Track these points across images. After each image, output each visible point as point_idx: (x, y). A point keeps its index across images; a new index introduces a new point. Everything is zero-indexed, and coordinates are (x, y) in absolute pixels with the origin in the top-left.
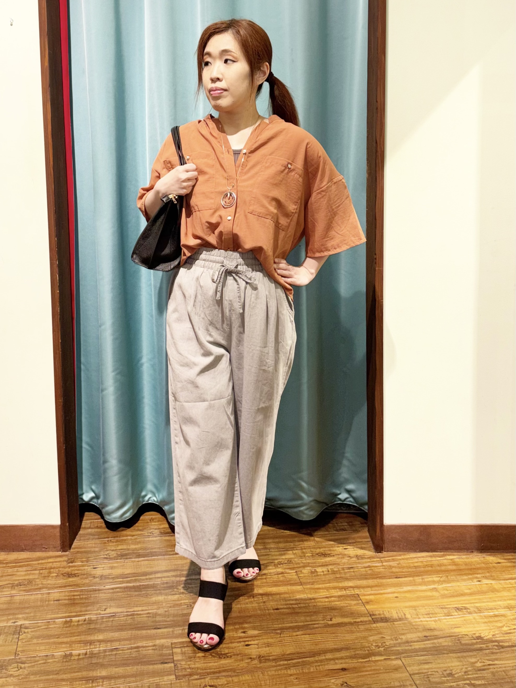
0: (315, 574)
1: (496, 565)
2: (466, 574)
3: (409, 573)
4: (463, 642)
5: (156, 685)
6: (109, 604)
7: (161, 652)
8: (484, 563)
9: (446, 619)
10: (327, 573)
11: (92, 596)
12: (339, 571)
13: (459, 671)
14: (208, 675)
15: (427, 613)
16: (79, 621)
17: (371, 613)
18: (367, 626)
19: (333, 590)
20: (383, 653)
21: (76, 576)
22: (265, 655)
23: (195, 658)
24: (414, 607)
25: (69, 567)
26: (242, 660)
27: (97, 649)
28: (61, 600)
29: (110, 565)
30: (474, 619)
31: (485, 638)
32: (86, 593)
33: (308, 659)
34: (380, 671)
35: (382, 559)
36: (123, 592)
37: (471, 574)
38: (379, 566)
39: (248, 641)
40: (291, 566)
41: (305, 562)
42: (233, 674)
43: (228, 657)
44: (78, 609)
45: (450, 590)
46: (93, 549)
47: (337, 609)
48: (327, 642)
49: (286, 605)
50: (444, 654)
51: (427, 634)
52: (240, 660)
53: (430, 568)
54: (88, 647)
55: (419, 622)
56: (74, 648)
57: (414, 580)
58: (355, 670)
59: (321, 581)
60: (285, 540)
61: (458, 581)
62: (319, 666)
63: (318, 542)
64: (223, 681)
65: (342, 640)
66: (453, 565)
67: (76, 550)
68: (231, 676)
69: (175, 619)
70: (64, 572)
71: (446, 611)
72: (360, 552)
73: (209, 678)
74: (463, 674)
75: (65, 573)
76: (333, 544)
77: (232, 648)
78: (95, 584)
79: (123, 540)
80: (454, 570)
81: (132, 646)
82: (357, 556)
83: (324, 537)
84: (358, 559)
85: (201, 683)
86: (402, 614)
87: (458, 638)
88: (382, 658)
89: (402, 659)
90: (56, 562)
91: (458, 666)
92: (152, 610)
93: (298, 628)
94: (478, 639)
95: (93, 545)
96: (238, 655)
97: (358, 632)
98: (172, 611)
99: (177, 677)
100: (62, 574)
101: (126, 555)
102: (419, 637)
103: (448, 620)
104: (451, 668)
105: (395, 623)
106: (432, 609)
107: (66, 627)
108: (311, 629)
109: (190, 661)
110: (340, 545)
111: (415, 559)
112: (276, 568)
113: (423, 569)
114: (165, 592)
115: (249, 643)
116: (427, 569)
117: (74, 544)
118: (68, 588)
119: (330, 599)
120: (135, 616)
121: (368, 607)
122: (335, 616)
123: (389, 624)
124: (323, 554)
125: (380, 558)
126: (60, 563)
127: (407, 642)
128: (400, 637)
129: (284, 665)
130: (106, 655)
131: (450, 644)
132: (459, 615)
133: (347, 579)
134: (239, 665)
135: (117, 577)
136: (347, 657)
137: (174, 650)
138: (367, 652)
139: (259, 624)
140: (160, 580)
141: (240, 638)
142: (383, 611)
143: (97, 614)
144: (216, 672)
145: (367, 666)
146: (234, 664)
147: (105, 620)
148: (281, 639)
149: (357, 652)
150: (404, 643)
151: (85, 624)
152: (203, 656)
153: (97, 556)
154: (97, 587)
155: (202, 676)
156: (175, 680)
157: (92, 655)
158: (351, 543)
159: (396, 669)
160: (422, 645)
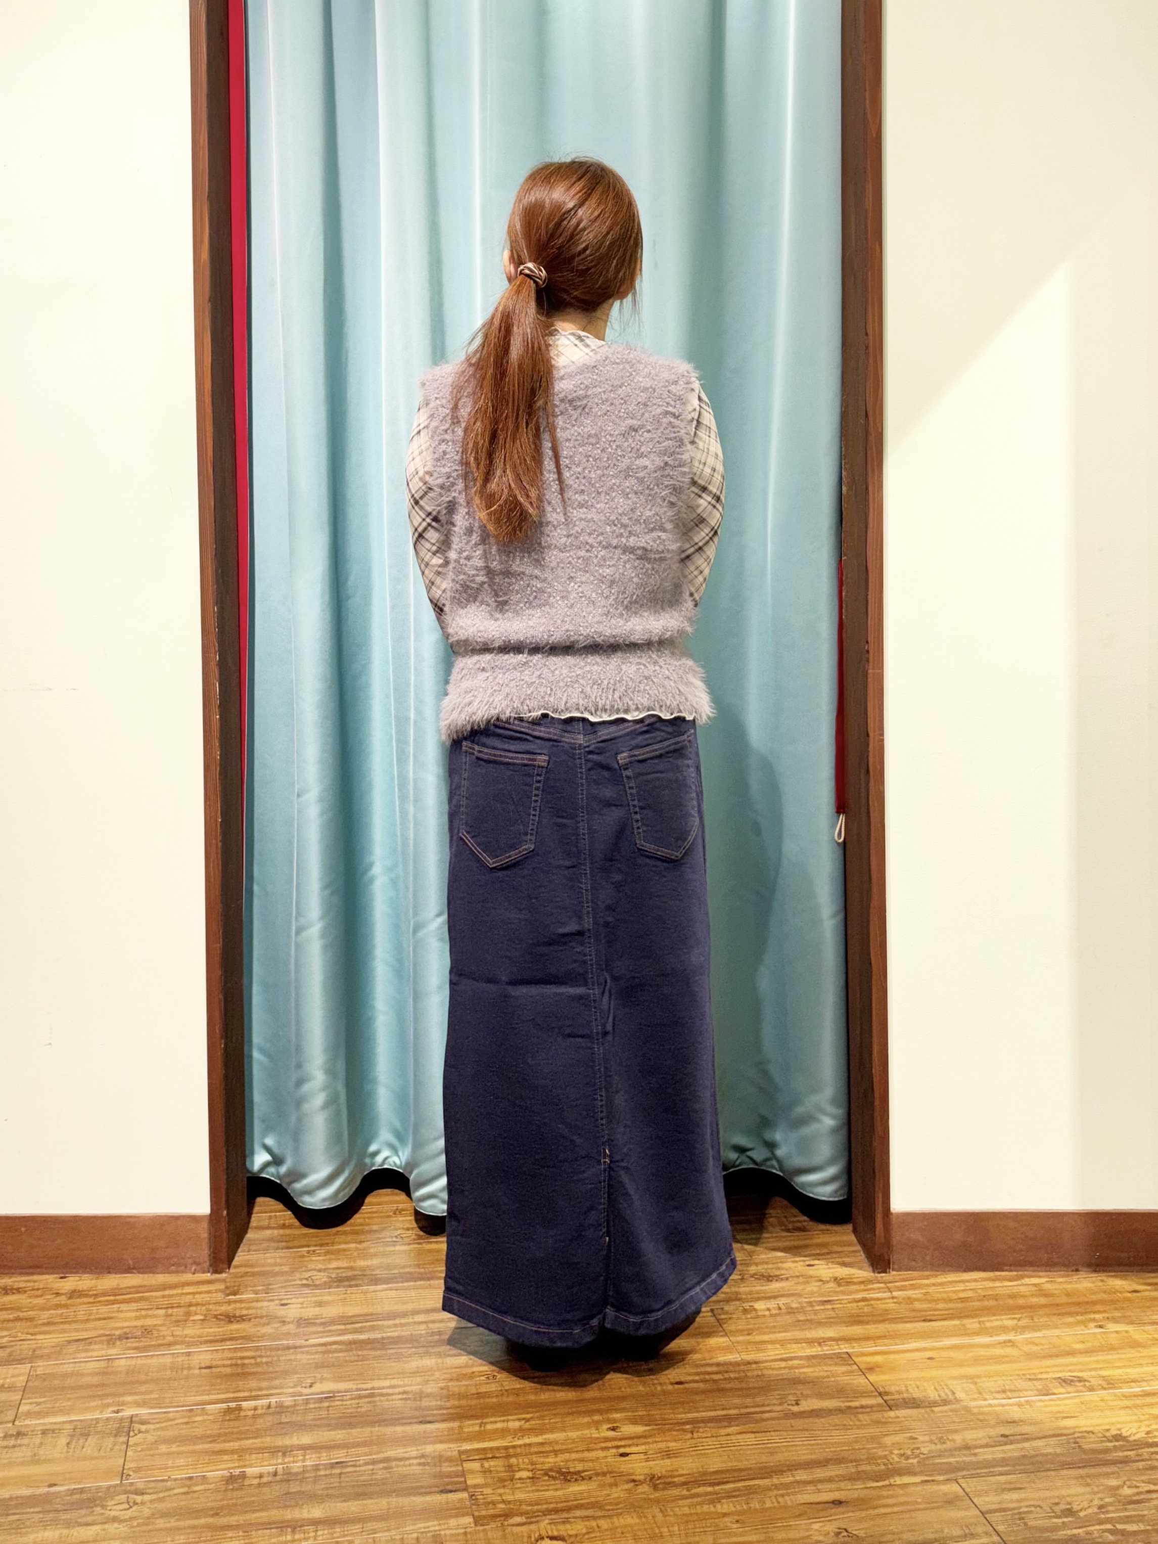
0: (753, 1314)
1: (1129, 1295)
2: (1070, 1314)
3: (951, 1312)
4: (1086, 1447)
5: (433, 1536)
6: (319, 1376)
7: (438, 1469)
8: (1105, 1292)
9: (1041, 1401)
10: (777, 1312)
11: (281, 1358)
12: (802, 1307)
13: (1086, 1506)
14: (545, 1515)
15: (998, 1389)
16: (255, 1409)
17: (881, 1390)
18: (877, 1416)
19: (794, 1346)
20: (918, 1470)
21: (244, 1320)
22: (664, 1473)
23: (512, 1480)
24: (972, 1379)
26: (616, 1485)
27: (299, 1464)
28: (216, 1367)
29: (315, 1299)
30: (1102, 1400)
31: (1132, 1438)
32: (268, 1353)
33: (756, 1482)
34: (918, 1506)
35: (889, 1285)
36: (346, 1351)
37: (1082, 1314)
38: (885, 1299)
39: (624, 1446)
42: (599, 1513)
43: (583, 1479)
44: (253, 1384)
45: (1041, 1344)
46: (277, 1269)
47: (809, 1383)
48: (794, 1448)
49: (697, 1374)
50: (1048, 1470)
51: (1007, 1431)
52: (611, 1485)
53: (993, 1303)
54: (280, 1461)
55: (986, 1406)
56: (247, 1463)
57: (964, 1325)
58: (861, 1503)
59: (767, 1327)
61: (1056, 1327)
62: (783, 1495)
63: (750, 1253)
64: (578, 1527)
65: (824, 1444)
66: (1040, 1296)
67: (242, 1270)
68: (595, 1518)
69: (463, 1402)
70: (218, 1312)
71: (1038, 1385)
72: (842, 1272)
73: (547, 1521)
74: (1096, 1510)
75: (221, 1315)
76: (782, 1257)
77: (591, 1461)
78: (288, 1335)
79: (339, 1251)
80: (1045, 1306)
81: (374, 1457)
82: (836, 1279)
84: (839, 1285)
85: (531, 1531)
86: (947, 1391)
87: (1074, 1440)
88: (917, 1479)
89: (962, 1481)
90: (200, 1293)
91: (1083, 1494)
92: (411, 1385)
93: (729, 1420)
94: (1117, 1441)
95: (278, 1260)
96: (604, 1474)
97: (859, 1427)
98: (455, 1387)
99: (478, 1521)
100: (215, 1317)
101: (348, 1279)
102: (990, 1438)
103: (1047, 1403)
104: (1069, 1499)
105: (934, 1409)
106: (1008, 1382)
107: (229, 1420)
108: (757, 1421)
109: (504, 1487)
110: (797, 1259)
111: (961, 1284)
113: (978, 1304)
114: (437, 1350)
115: (627, 1450)
116: (986, 1303)
117: (236, 1258)
118: (228, 1343)
119: (790, 1363)
120: (377, 1399)
121: (873, 1378)
122: (807, 1397)
123: (922, 1411)
124: (763, 1276)
125: (885, 1283)
126: (210, 1295)
127: (966, 1447)
128: (950, 1438)
129: (707, 1494)
130: (319, 1476)
131: (1059, 1451)
132: (1069, 1393)
133: (820, 1324)
134: (609, 1495)
135: (333, 1322)
136: (840, 1479)
137: (464, 1465)
138: (882, 1467)
139: (645, 1413)
140: (423, 1327)
141: (607, 1439)
142: (906, 1386)
143: (294, 1395)
144: (562, 1510)
145: (888, 1497)
146: (598, 1493)
147: (312, 1406)
148: (694, 1441)
149: (861, 1468)
150: (960, 1449)
151: (270, 1414)
152: (529, 1478)
153: (286, 1281)
154: (291, 1342)
155: (532, 1517)
156: (473, 1525)
157: (289, 1477)
158: (818, 1254)
159: (950, 1502)
160: (997, 1453)
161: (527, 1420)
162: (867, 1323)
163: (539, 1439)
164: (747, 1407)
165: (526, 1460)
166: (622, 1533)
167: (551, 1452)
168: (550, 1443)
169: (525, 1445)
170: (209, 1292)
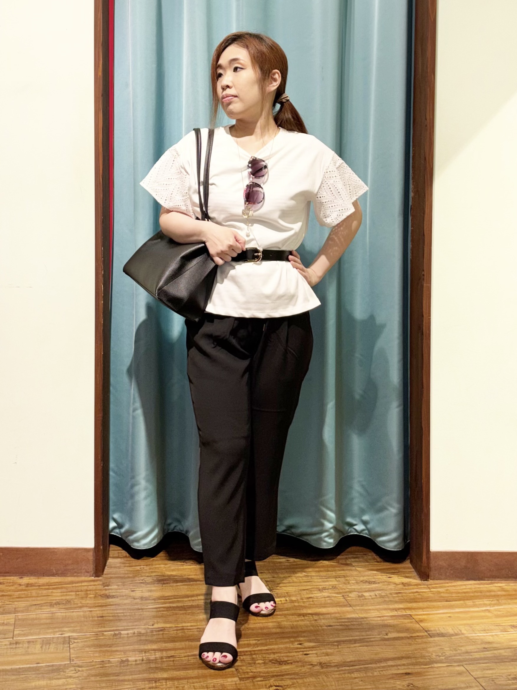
0: (363, 598)
3: (459, 597)
5: (221, 685)
6: (155, 621)
9: (502, 634)
10: (375, 597)
11: (137, 613)
12: (387, 595)
14: (272, 677)
15: (483, 629)
16: (128, 634)
17: (427, 630)
18: (424, 640)
19: (384, 611)
20: (444, 661)
21: (115, 597)
22: (327, 662)
23: (255, 664)
24: (470, 625)
25: (106, 590)
26: (304, 666)
27: (154, 656)
29: (148, 589)
32: (129, 611)
33: (370, 665)
34: (445, 675)
35: (429, 586)
36: (168, 611)
38: (427, 592)
39: (306, 651)
40: (337, 591)
41: (350, 587)
42: (296, 677)
43: (288, 663)
44: (125, 624)
45: (503, 611)
46: (126, 576)
47: (391, 626)
48: (386, 653)
49: (338, 622)
50: (506, 662)
51: (486, 646)
52: (301, 666)
53: (479, 594)
54: (144, 655)
55: (476, 636)
56: (129, 656)
57: (465, 603)
58: (418, 674)
59: (370, 603)
60: (326, 569)
61: (509, 604)
62: (382, 671)
63: (359, 572)
64: (288, 682)
65: (400, 651)
66: (502, 591)
67: (109, 576)
68: (295, 679)
70: (102, 594)
71: (501, 628)
72: (405, 580)
73: (273, 680)
76: (376, 574)
77: (291, 657)
78: (137, 604)
79: (157, 568)
80: (504, 595)
81: (188, 653)
82: (403, 583)
83: (366, 567)
84: (404, 586)
85: (266, 683)
86: (458, 630)
88: (445, 665)
89: (465, 666)
90: (91, 585)
93: (355, 641)
95: (126, 572)
96: (298, 662)
97: (416, 644)
99: (241, 679)
100: (100, 596)
101: (163, 580)
102: (478, 649)
103: (505, 635)
104: (515, 674)
105: (452, 637)
106: (487, 627)
107: (116, 639)
108: (368, 642)
109: (252, 666)
110: (383, 574)
111: (463, 586)
112: (321, 593)
113: (472, 594)
115: (308, 653)
116: (476, 594)
117: (105, 571)
118: (109, 607)
119: (382, 618)
120: (186, 631)
121: (422, 624)
122: (391, 632)
123: (446, 638)
124: (367, 582)
125: (427, 585)
127: (467, 652)
128: (460, 649)
129: (345, 670)
130: (164, 661)
131: (510, 654)
132: (515, 631)
133: (396, 602)
134: (301, 670)
135: (159, 598)
136: (409, 664)
138: (428, 660)
139: (314, 638)
141: (297, 648)
142: (438, 628)
143: (145, 629)
144: (279, 676)
145: (431, 672)
146: (295, 669)
147: (155, 633)
148: (338, 650)
149: (418, 660)
150: (464, 653)
151: (135, 636)
152: (263, 663)
153: (132, 581)
154: (140, 607)
155: (266, 678)
156: (239, 681)
157: (149, 661)
158: (394, 573)
159: (460, 674)
160: (482, 655)
161: (259, 640)
162: (419, 602)
163: (266, 648)
164: (363, 636)
165: (260, 656)
166: (309, 684)
167: (271, 653)
168: (271, 649)
169: (259, 650)
170: (94, 585)
